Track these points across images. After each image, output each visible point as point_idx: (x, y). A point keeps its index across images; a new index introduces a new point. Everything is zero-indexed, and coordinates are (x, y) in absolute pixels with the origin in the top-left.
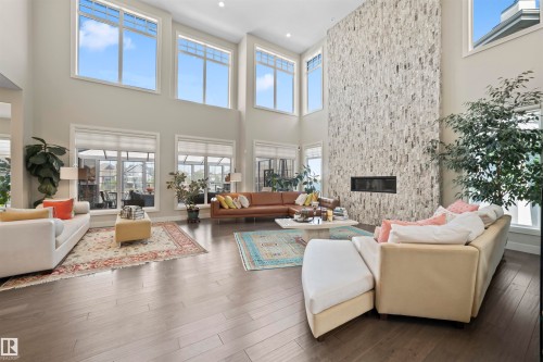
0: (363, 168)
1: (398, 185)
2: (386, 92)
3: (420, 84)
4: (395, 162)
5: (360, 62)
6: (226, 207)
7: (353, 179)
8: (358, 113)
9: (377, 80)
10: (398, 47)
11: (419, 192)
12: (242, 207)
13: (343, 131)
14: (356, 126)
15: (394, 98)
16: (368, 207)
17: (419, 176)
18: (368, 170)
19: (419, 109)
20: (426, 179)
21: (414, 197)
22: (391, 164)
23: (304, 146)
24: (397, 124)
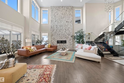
0: (60, 39)
1: (67, 42)
2: (65, 25)
3: (70, 26)
4: (66, 38)
5: (59, 17)
6: (31, 51)
7: (57, 41)
8: (59, 28)
9: (63, 22)
10: (67, 18)
11: (70, 43)
12: (35, 51)
13: (55, 31)
14: (58, 30)
15: (66, 27)
16: (61, 46)
17: (70, 40)
18: (61, 39)
19: (70, 30)
20: (71, 41)
21: (69, 44)
22: (65, 38)
23: (41, 32)
24: (66, 31)
